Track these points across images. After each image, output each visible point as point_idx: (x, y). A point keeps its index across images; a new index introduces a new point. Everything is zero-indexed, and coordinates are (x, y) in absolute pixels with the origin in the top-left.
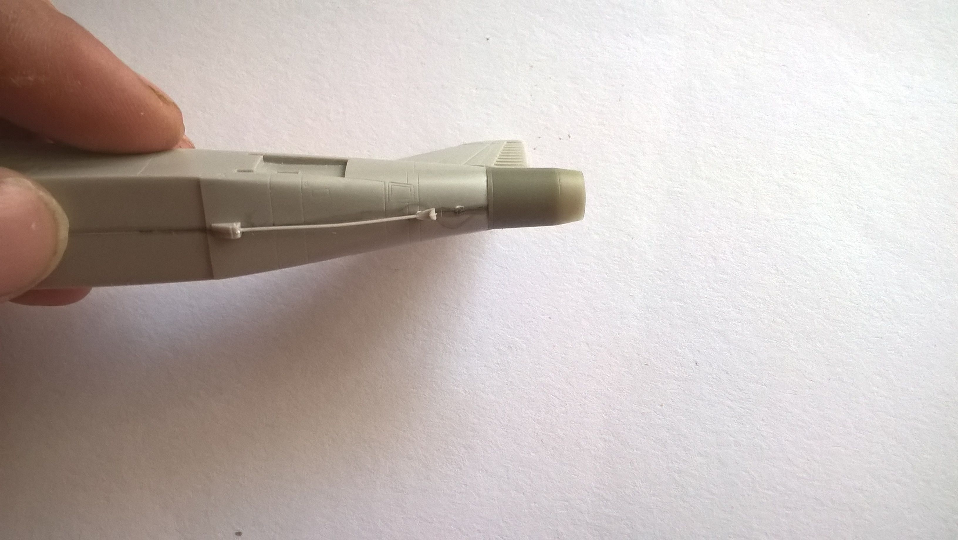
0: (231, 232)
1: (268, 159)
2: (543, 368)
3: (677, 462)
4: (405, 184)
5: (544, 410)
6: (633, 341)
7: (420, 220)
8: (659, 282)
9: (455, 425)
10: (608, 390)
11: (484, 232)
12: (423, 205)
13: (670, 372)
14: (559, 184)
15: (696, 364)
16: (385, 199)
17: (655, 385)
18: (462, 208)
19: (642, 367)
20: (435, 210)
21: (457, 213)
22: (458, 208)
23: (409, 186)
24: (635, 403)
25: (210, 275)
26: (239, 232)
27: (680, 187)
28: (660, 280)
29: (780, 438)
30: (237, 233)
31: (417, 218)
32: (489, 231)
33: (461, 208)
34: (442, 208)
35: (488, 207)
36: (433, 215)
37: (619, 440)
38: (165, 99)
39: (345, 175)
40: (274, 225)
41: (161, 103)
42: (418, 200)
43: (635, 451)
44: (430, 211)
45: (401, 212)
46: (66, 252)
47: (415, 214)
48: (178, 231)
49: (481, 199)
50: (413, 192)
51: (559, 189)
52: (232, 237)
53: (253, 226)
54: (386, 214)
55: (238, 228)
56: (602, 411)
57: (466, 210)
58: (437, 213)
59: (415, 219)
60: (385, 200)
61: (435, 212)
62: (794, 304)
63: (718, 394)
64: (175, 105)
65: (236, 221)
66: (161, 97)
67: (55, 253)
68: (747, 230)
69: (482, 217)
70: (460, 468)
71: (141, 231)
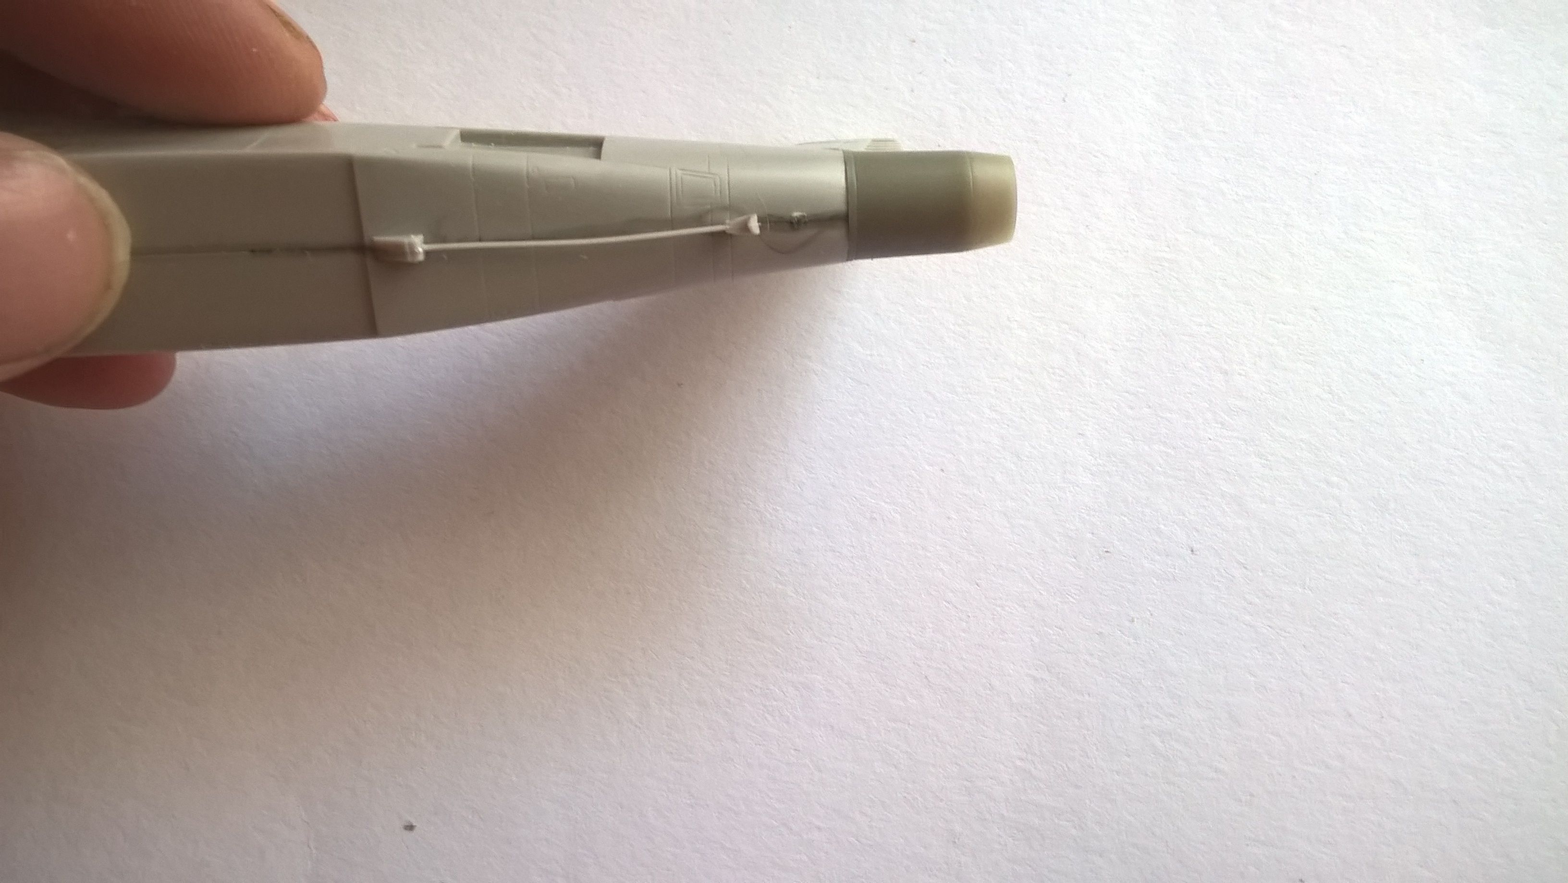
0: (408, 250)
1: (469, 137)
2: (929, 554)
3: (1157, 717)
4: (705, 173)
5: (931, 626)
6: (1083, 511)
7: (731, 235)
8: (1130, 412)
9: (779, 649)
10: (1041, 594)
11: (840, 265)
12: (734, 208)
13: (1147, 565)
14: (971, 175)
15: (1192, 551)
16: (671, 196)
17: (1123, 587)
18: (804, 216)
19: (1099, 555)
20: (758, 217)
21: (794, 224)
22: (797, 217)
23: (712, 176)
24: (1086, 616)
25: (372, 330)
26: (421, 250)
27: (1167, 249)
28: (1132, 408)
29: (1334, 678)
30: (416, 250)
31: (727, 232)
32: (849, 263)
33: (801, 216)
34: (768, 215)
35: (847, 216)
36: (754, 225)
37: (1058, 679)
38: (294, 28)
39: (602, 156)
40: (480, 240)
41: (287, 35)
42: (728, 201)
43: (1087, 697)
44: (749, 218)
45: (699, 220)
46: (128, 289)
47: (722, 224)
48: (318, 250)
49: (837, 200)
50: (719, 184)
51: (971, 183)
52: (409, 259)
53: (444, 241)
54: (672, 224)
55: (419, 244)
56: (1030, 629)
57: (811, 221)
58: (762, 223)
59: (723, 233)
60: (671, 199)
61: (757, 221)
62: (1359, 452)
63: (1229, 603)
64: (311, 42)
65: (416, 233)
66: (287, 24)
67: (108, 286)
68: (1281, 325)
69: (837, 234)
70: (787, 723)
71: (253, 251)
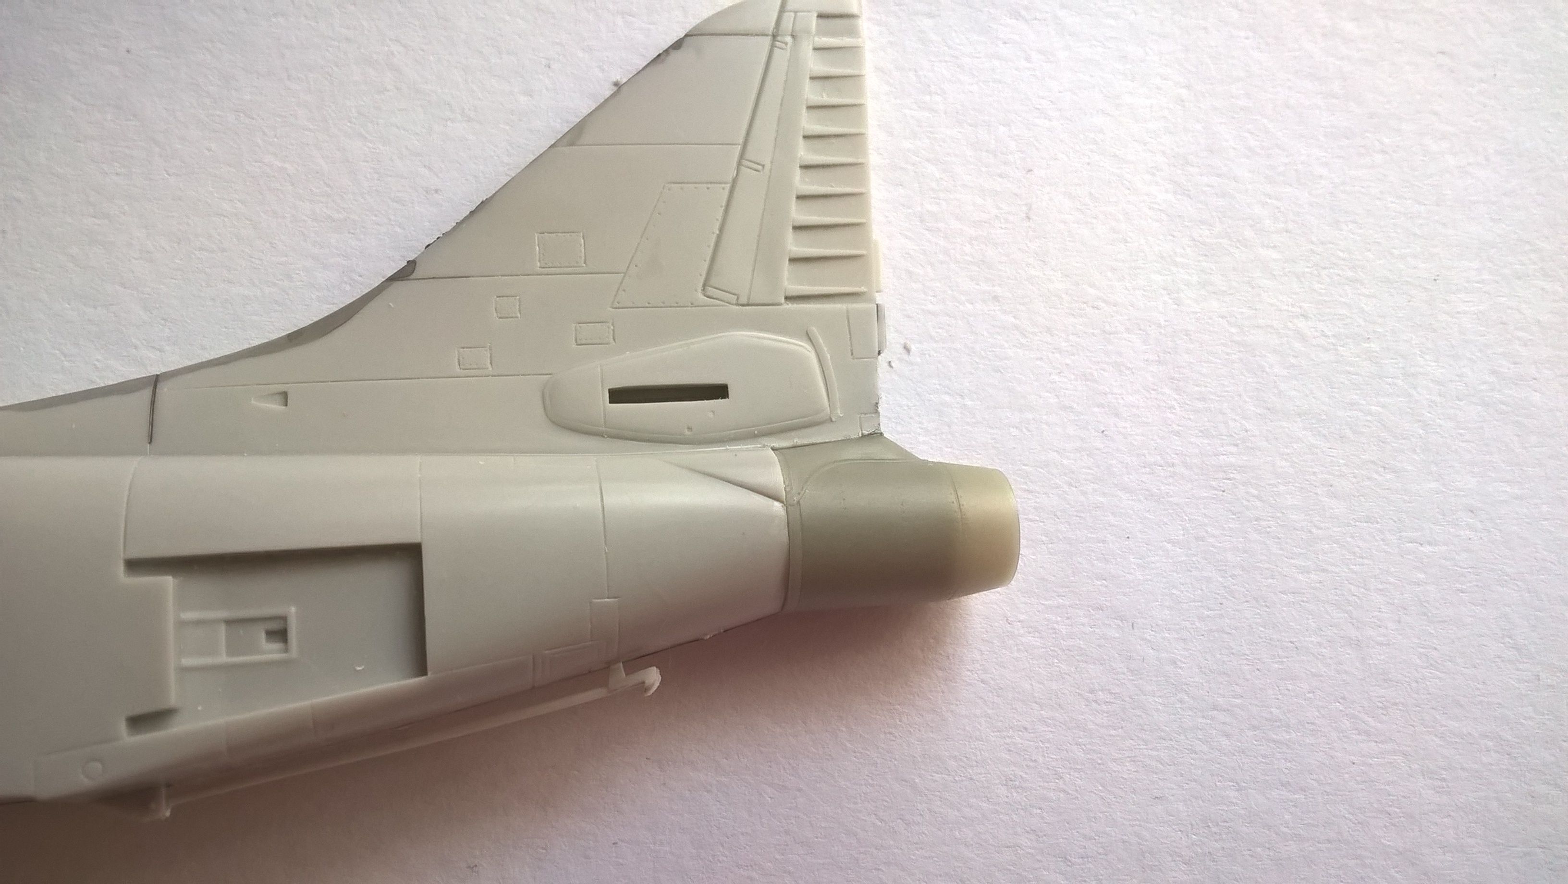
27: (1234, 449)
36: (654, 682)
44: (646, 677)
